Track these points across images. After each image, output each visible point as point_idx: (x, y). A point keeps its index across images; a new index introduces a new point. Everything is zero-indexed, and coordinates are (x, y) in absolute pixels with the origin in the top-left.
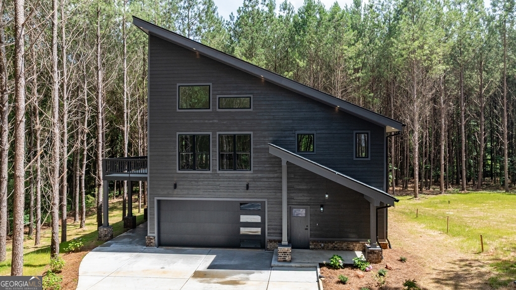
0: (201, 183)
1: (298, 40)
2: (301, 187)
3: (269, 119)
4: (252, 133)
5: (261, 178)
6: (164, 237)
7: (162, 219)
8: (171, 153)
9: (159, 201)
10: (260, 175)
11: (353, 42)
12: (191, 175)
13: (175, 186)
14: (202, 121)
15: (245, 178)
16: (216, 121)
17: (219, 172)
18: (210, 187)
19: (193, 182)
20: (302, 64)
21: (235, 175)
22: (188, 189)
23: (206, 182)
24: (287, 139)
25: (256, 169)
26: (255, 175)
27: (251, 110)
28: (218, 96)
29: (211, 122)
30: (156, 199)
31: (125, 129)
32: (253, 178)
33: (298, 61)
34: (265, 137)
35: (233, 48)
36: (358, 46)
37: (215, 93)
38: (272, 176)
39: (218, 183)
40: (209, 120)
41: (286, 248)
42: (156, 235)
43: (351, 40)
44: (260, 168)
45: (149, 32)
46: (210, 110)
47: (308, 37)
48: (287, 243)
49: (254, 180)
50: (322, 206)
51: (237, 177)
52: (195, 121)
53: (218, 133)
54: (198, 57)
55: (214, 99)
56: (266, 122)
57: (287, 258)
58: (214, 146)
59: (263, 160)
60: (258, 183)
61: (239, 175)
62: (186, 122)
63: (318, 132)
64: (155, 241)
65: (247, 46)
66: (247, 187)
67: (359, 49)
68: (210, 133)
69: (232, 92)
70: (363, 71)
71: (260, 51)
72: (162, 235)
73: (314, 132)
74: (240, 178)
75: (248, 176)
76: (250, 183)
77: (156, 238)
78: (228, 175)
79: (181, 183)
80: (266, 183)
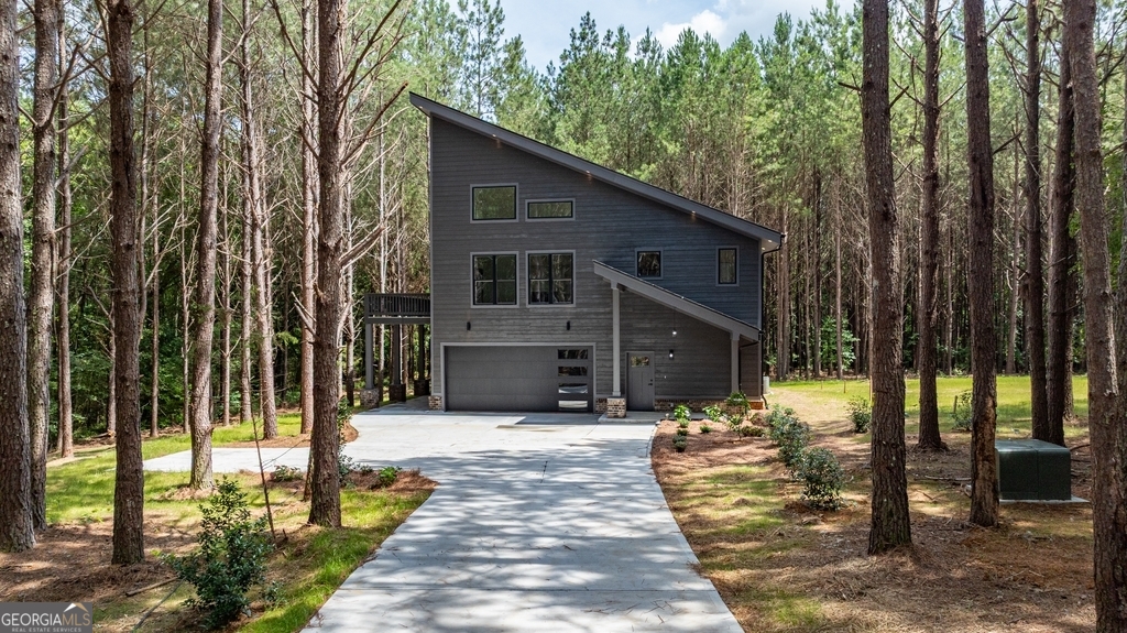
0: (504, 322)
1: (666, 107)
2: (642, 325)
3: (598, 232)
4: (574, 251)
5: (588, 313)
6: (454, 400)
7: (451, 374)
8: (463, 282)
9: (446, 348)
10: (585, 310)
11: (763, 109)
12: (489, 312)
13: (469, 327)
14: (505, 236)
15: (566, 314)
16: (524, 236)
17: (529, 306)
18: (516, 327)
19: (494, 321)
20: (672, 148)
21: (551, 311)
22: (487, 330)
23: (511, 321)
24: (623, 259)
25: (581, 301)
26: (579, 310)
27: (573, 219)
28: (527, 201)
29: (518, 236)
30: (443, 344)
31: (382, 259)
32: (576, 314)
33: (665, 143)
34: (593, 257)
35: (554, 124)
36: (772, 116)
37: (523, 196)
38: (602, 310)
39: (528, 322)
40: (515, 234)
41: (618, 400)
42: (442, 394)
43: (760, 104)
44: (586, 301)
45: (431, 113)
46: (517, 221)
47: (684, 101)
48: (619, 394)
49: (578, 316)
50: (672, 352)
51: (553, 314)
52: (496, 237)
53: (527, 252)
54: (499, 147)
55: (522, 204)
56: (594, 236)
57: (619, 414)
58: (522, 270)
59: (590, 288)
60: (583, 321)
61: (557, 310)
62: (484, 237)
63: (667, 248)
64: (442, 403)
65: (577, 119)
66: (568, 327)
67: (773, 121)
68: (517, 253)
69: (546, 195)
70: (780, 161)
71: (599, 128)
72: (450, 396)
73: (661, 249)
74: (557, 314)
75: (569, 311)
76: (572, 321)
77: (443, 399)
78: (541, 311)
79: (477, 322)
80: (594, 321)
